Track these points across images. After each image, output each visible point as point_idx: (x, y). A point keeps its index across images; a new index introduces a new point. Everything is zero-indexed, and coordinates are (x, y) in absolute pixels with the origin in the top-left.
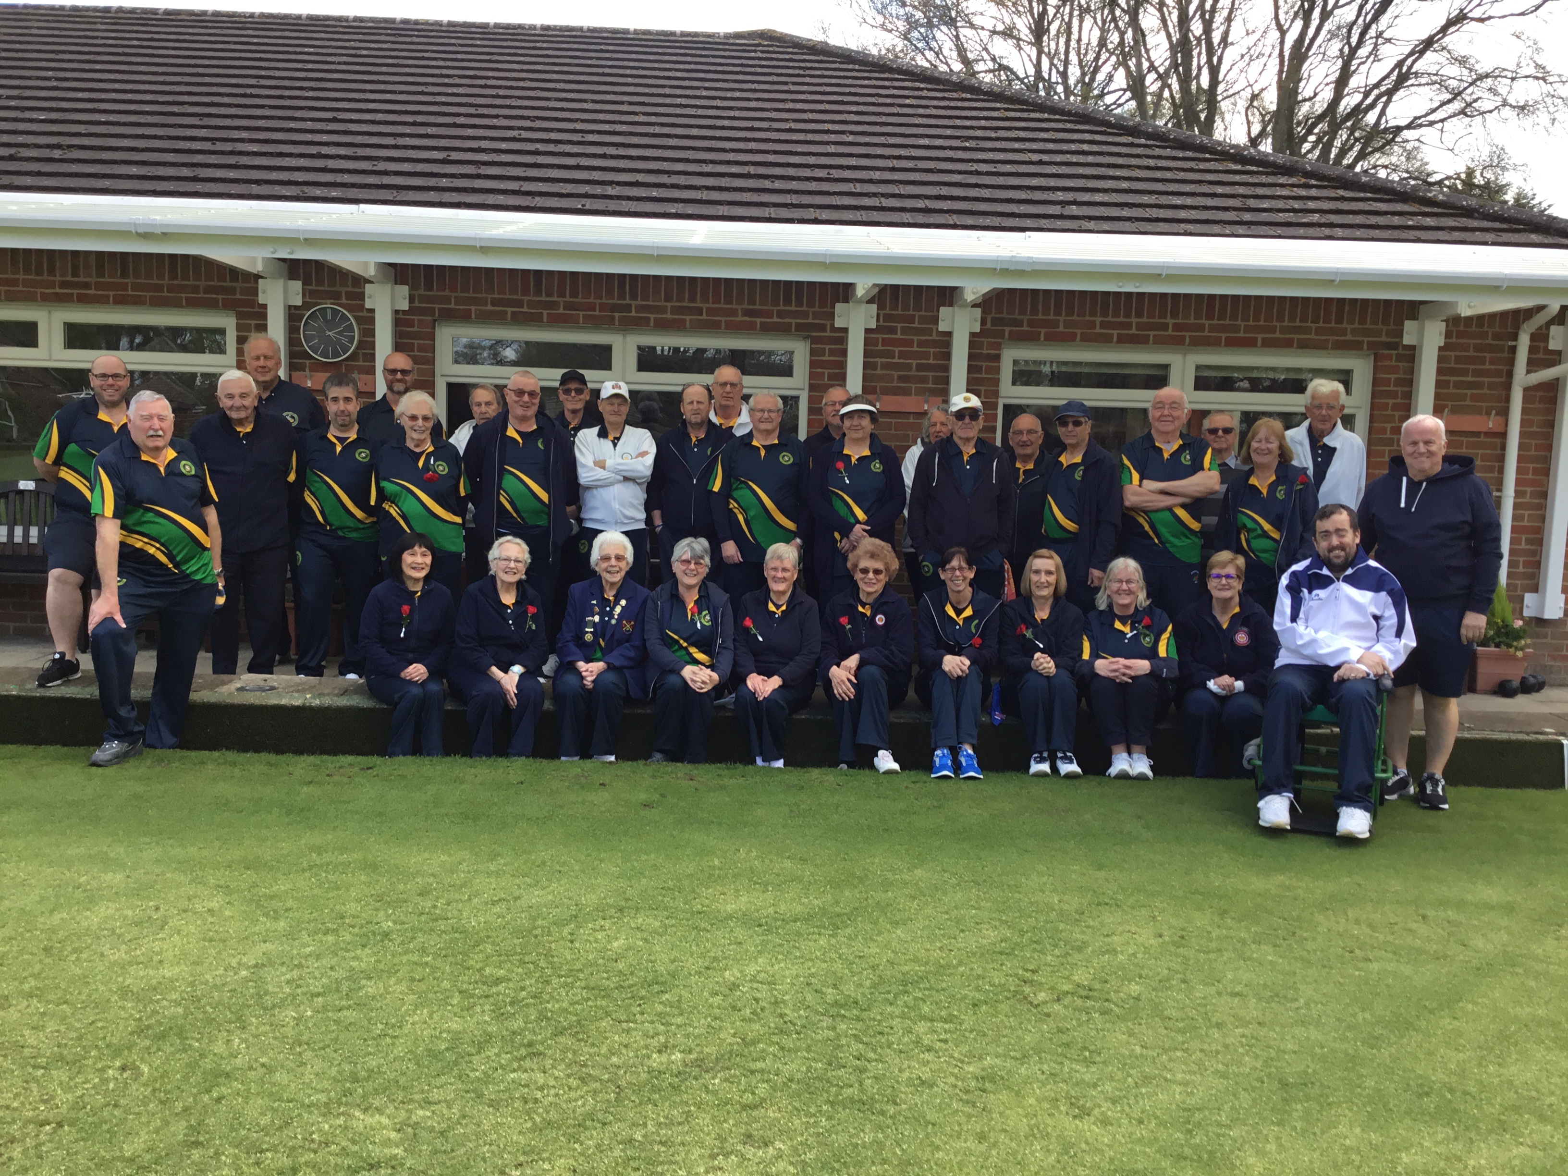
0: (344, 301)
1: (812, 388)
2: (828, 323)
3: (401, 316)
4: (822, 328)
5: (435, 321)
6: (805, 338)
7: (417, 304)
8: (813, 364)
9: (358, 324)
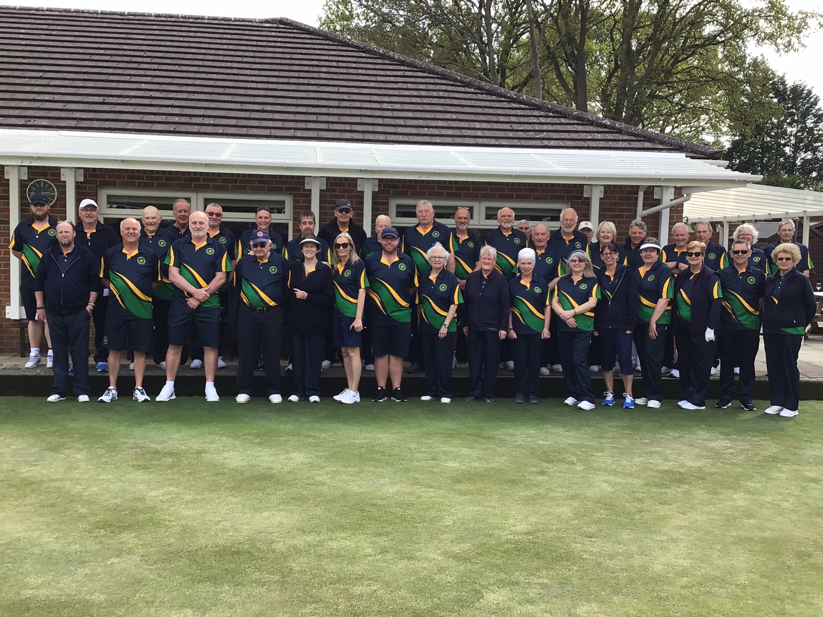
0: (49, 177)
1: (294, 219)
2: (302, 187)
3: (79, 184)
4: (299, 189)
5: (97, 186)
6: (290, 194)
7: (88, 178)
8: (294, 208)
9: (57, 189)
